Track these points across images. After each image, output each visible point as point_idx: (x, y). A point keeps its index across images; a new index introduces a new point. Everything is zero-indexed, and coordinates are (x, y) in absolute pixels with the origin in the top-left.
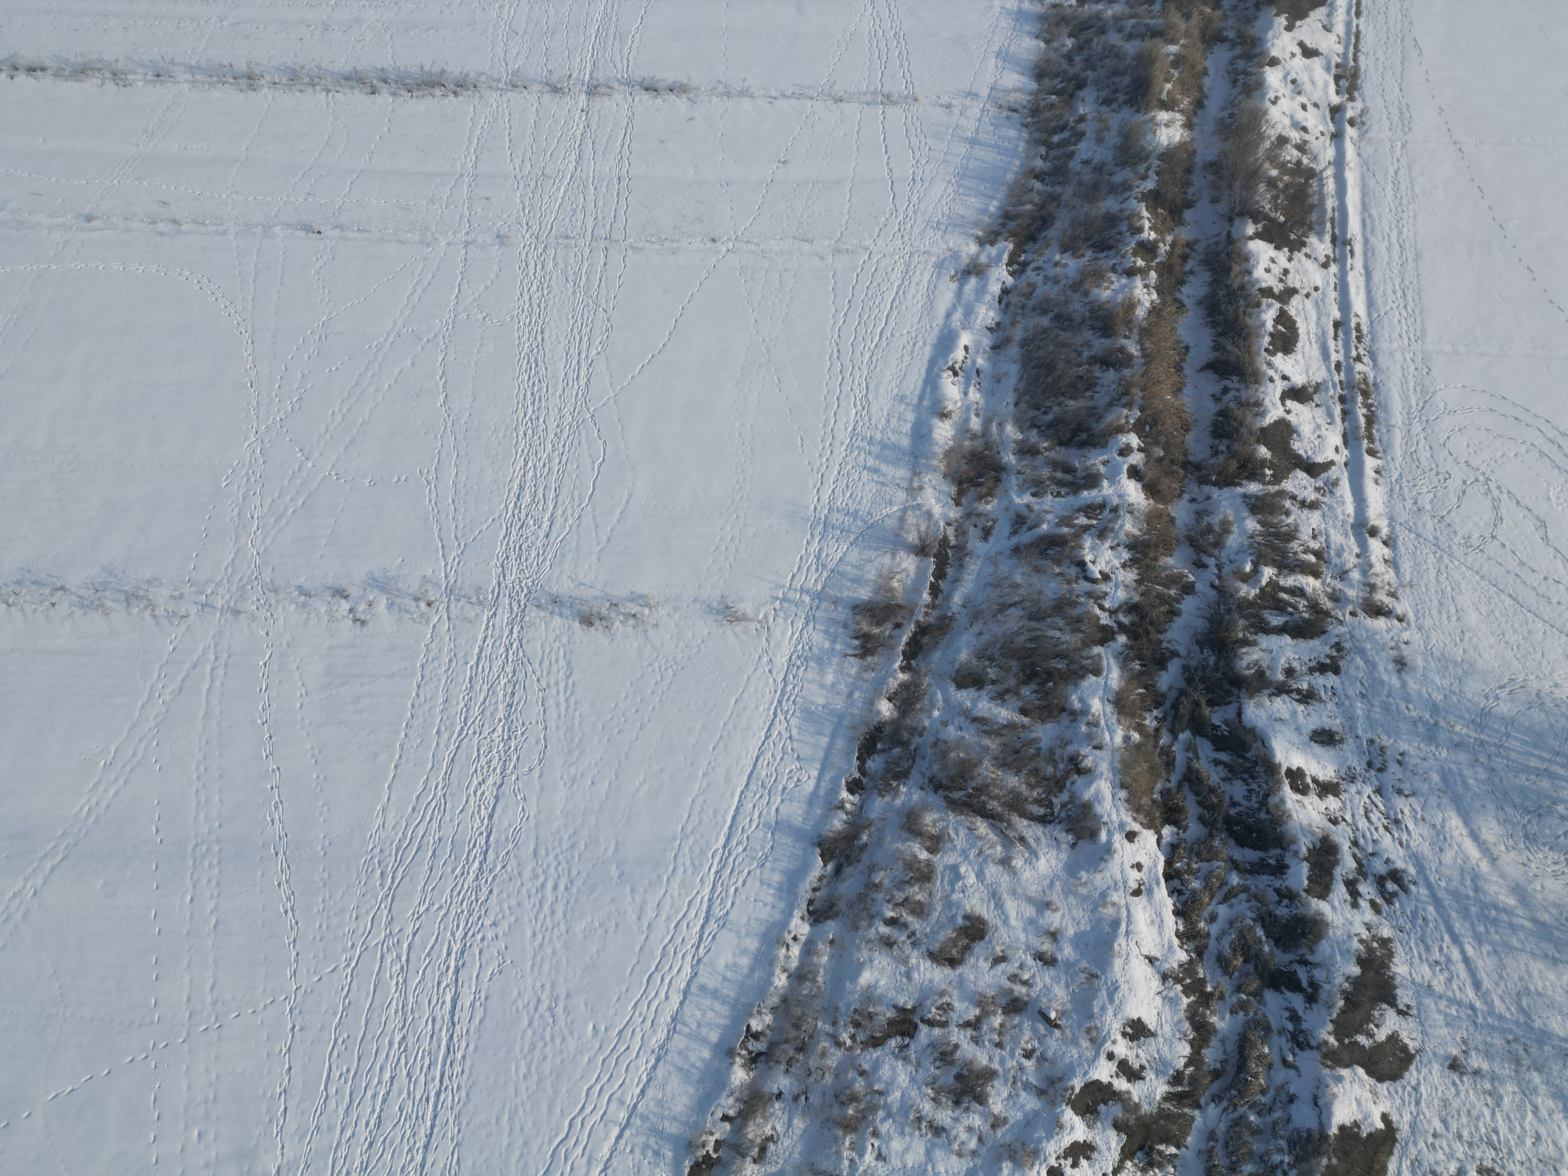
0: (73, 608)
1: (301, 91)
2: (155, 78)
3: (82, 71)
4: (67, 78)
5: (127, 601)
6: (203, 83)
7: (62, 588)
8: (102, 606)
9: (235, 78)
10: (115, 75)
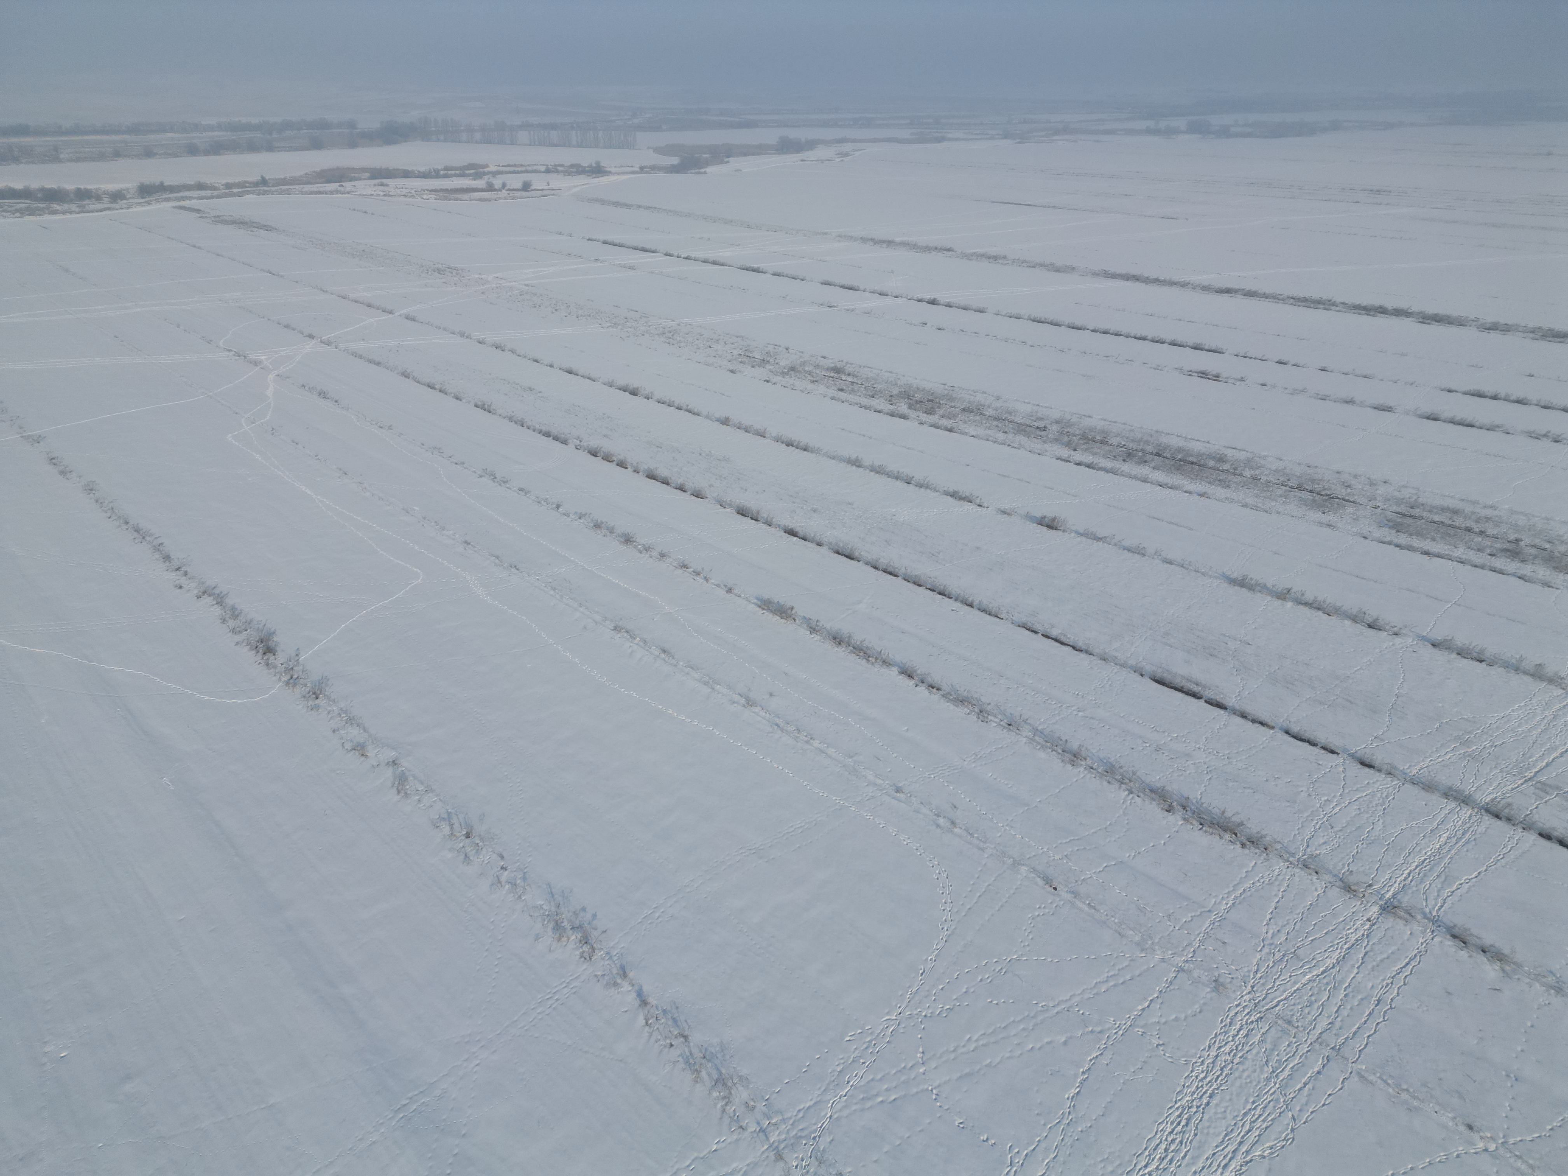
0: (680, 1059)
1: (1109, 782)
2: (1007, 726)
3: (962, 701)
4: (950, 701)
5: (717, 1081)
6: (1039, 743)
7: (686, 1037)
8: (698, 1072)
9: (1063, 751)
10: (981, 712)
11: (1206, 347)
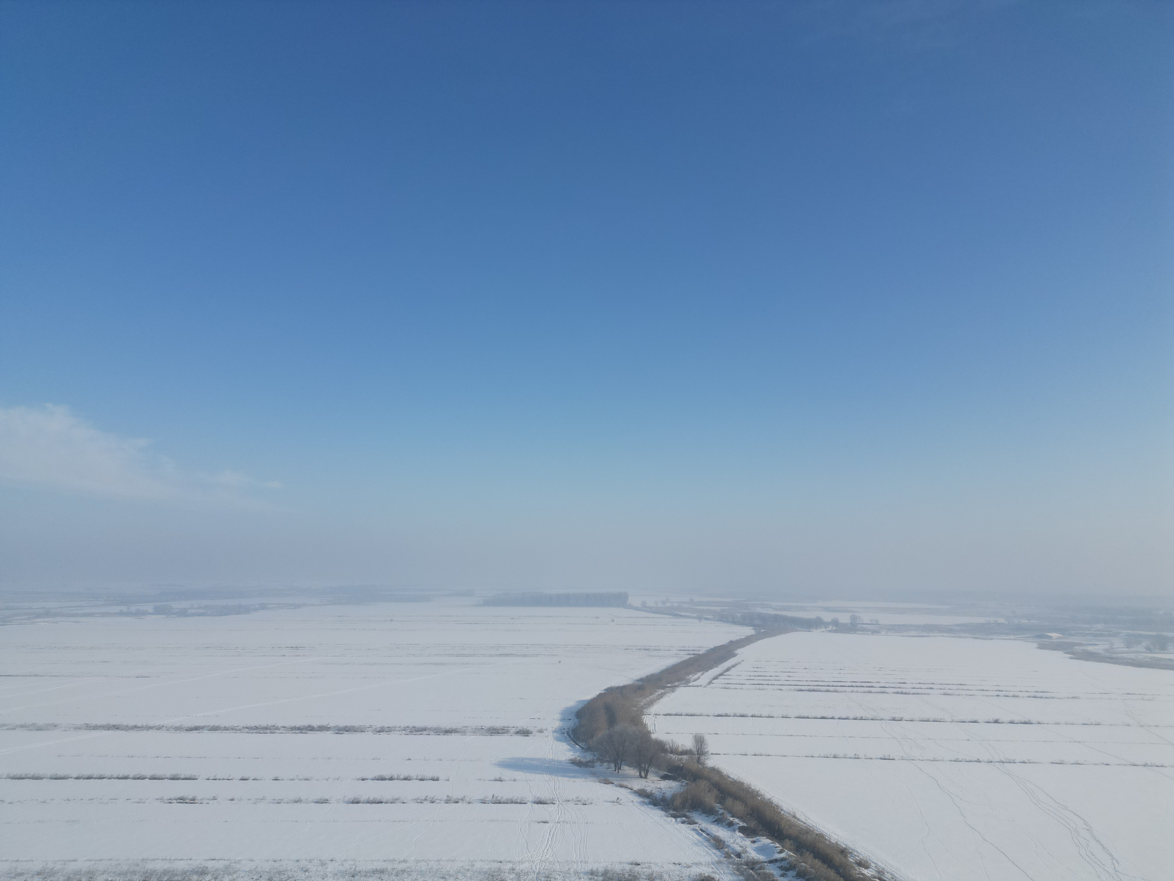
11: (182, 777)
